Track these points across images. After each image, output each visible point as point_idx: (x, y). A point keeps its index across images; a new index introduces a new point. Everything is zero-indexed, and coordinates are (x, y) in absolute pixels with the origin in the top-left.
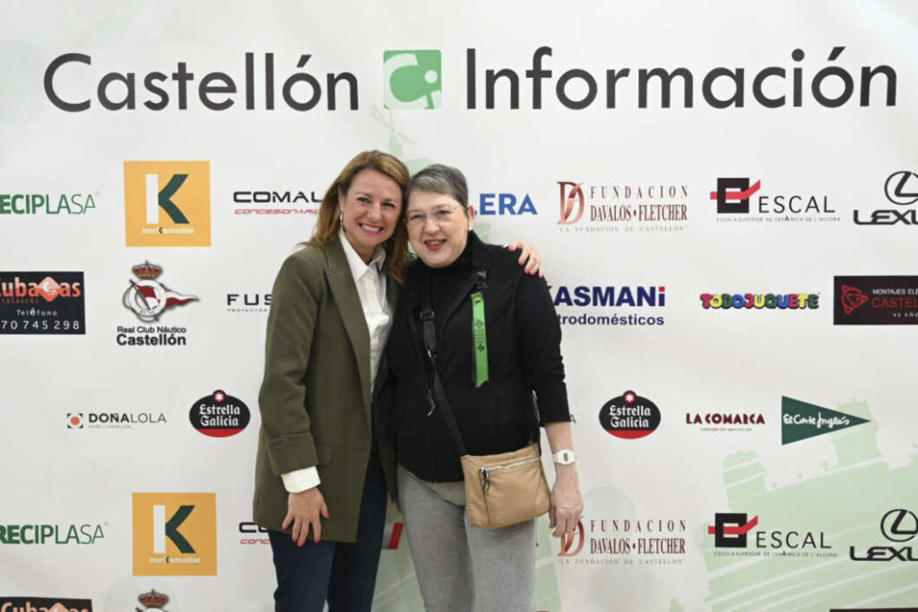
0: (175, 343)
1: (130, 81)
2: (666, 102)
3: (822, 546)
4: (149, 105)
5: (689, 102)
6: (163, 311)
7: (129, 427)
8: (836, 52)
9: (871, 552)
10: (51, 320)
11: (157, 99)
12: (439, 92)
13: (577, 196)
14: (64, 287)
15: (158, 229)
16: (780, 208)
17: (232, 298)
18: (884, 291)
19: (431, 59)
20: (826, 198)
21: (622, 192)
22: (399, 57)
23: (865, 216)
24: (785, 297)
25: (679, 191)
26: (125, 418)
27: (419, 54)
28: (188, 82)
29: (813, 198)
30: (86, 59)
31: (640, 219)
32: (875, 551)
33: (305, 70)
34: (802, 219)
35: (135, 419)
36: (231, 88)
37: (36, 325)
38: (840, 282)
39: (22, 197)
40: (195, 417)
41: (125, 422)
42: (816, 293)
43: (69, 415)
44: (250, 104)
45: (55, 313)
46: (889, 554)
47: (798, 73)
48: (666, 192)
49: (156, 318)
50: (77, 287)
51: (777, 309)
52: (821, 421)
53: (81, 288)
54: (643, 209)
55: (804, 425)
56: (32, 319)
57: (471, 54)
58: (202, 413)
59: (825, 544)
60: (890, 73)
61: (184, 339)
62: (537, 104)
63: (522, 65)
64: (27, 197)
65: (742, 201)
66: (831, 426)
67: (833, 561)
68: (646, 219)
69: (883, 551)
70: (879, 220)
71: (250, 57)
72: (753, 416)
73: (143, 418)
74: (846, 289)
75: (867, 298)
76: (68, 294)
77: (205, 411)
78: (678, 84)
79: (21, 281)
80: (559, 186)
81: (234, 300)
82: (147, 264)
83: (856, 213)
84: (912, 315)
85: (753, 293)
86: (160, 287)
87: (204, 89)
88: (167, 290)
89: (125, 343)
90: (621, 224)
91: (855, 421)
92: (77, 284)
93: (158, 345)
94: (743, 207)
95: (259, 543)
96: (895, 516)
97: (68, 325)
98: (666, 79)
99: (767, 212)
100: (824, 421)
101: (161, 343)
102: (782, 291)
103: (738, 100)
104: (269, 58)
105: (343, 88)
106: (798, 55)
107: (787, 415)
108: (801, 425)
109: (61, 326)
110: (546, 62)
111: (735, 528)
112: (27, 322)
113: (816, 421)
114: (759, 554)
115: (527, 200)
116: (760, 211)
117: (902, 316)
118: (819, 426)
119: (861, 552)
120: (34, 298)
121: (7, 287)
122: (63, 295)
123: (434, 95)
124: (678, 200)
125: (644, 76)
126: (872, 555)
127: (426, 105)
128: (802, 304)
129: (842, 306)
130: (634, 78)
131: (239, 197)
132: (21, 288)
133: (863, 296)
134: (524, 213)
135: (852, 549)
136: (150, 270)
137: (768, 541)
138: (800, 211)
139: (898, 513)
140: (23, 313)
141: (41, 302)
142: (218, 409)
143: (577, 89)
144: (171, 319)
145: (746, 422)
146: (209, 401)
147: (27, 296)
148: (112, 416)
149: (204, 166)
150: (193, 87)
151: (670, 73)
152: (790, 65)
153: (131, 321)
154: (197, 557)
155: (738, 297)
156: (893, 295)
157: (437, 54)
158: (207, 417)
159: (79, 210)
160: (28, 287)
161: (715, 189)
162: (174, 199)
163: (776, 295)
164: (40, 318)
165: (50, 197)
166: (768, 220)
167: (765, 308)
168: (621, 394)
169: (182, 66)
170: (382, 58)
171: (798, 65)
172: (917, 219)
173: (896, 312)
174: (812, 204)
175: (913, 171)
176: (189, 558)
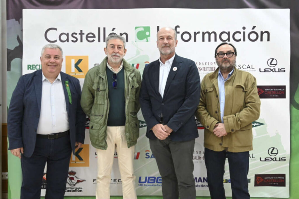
1: (67, 35)
2: (209, 40)
3: (252, 158)
4: (73, 41)
5: (216, 40)
8: (254, 27)
11: (75, 40)
12: (149, 37)
15: (74, 74)
16: (240, 68)
18: (268, 90)
19: (147, 29)
20: (252, 65)
21: (198, 64)
22: (139, 28)
23: (262, 70)
25: (213, 63)
27: (144, 27)
28: (83, 35)
29: (249, 65)
30: (56, 29)
31: (203, 71)
32: (267, 159)
36: (94, 37)
39: (38, 65)
44: (99, 41)
46: (270, 159)
47: (244, 33)
48: (210, 64)
54: (204, 68)
57: (158, 27)
59: (253, 157)
60: (268, 33)
64: (40, 65)
66: (255, 126)
67: (255, 161)
68: (205, 71)
70: (266, 71)
71: (99, 29)
75: (263, 92)
78: (213, 36)
83: (260, 69)
84: (275, 96)
87: (87, 37)
91: (261, 124)
98: (210, 34)
103: (229, 39)
104: (104, 29)
105: (124, 36)
106: (244, 28)
110: (178, 30)
117: (273, 96)
119: (263, 159)
123: (148, 38)
124: (213, 66)
125: (204, 34)
126: (266, 160)
127: (146, 41)
130: (201, 34)
131: (96, 65)
133: (262, 91)
135: (260, 158)
138: (245, 68)
139: (272, 149)
143: (186, 37)
149: (87, 57)
150: (84, 37)
151: (210, 32)
152: (242, 31)
154: (84, 162)
156: (269, 91)
157: (149, 27)
158: (87, 124)
162: (79, 66)
169: (81, 31)
170: (134, 29)
171: (244, 31)
172: (276, 71)
173: (271, 95)
174: (249, 67)
175: (274, 58)
176: (81, 162)
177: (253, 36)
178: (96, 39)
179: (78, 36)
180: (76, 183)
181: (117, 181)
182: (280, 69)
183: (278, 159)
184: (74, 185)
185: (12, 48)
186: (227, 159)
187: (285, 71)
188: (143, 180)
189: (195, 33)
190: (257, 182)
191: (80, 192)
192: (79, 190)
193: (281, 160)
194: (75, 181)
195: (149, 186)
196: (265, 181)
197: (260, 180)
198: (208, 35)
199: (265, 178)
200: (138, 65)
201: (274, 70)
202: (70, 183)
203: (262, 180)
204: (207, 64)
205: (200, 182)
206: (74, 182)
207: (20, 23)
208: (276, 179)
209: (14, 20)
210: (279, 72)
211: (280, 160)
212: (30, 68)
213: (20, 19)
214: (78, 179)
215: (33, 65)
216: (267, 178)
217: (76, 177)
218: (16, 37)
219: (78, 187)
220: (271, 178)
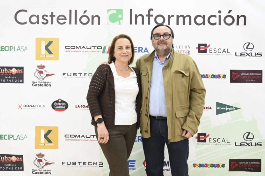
0: (48, 86)
1: (38, 17)
2: (184, 24)
4: (43, 23)
5: (190, 24)
6: (45, 77)
7: (35, 108)
8: (230, 11)
9: (241, 144)
10: (14, 80)
11: (45, 22)
12: (122, 20)
14: (18, 71)
16: (215, 52)
17: (64, 74)
18: (244, 74)
19: (120, 12)
20: (228, 49)
22: (111, 11)
24: (217, 75)
25: (188, 47)
26: (34, 106)
27: (117, 10)
28: (54, 17)
29: (224, 49)
30: (26, 11)
32: (242, 144)
33: (85, 14)
34: (221, 55)
35: (36, 106)
36: (65, 19)
37: (10, 81)
38: (232, 71)
39: (7, 47)
40: (53, 106)
41: (33, 107)
42: (225, 74)
43: (18, 105)
44: (70, 23)
45: (15, 78)
46: (246, 144)
47: (220, 16)
48: (184, 47)
49: (43, 79)
50: (22, 71)
51: (215, 78)
52: (227, 109)
53: (23, 71)
54: (178, 51)
55: (223, 110)
56: (9, 79)
57: (131, 10)
58: (55, 105)
59: (228, 142)
60: (245, 17)
61: (50, 85)
62: (149, 23)
63: (145, 13)
64: (9, 47)
65: (205, 50)
66: (230, 110)
67: (230, 146)
69: (243, 144)
70: (242, 55)
71: (71, 11)
72: (208, 107)
73: (39, 106)
74: (233, 73)
75: (239, 76)
76: (19, 73)
77: (56, 104)
78: (187, 19)
79: (6, 69)
81: (64, 75)
82: (41, 65)
83: (236, 53)
84: (251, 80)
85: (208, 74)
86: (45, 71)
87: (58, 19)
88: (46, 72)
89: (34, 86)
91: (236, 109)
92: (22, 70)
93: (43, 87)
94: (205, 51)
95: (70, 140)
96: (247, 134)
97: (19, 81)
98: (184, 18)
99: (212, 53)
100: (228, 109)
101: (44, 86)
102: (216, 73)
103: (204, 23)
104: (76, 11)
105: (96, 19)
106: (220, 12)
107: (218, 107)
108: (221, 110)
109: (17, 81)
110: (152, 13)
111: (203, 137)
112: (8, 80)
113: (226, 109)
114: (210, 144)
115: (146, 49)
116: (210, 52)
117: (249, 80)
118: (226, 110)
120: (10, 74)
121: (3, 70)
122: (18, 73)
124: (187, 49)
125: (178, 17)
126: (241, 145)
127: (118, 23)
128: (221, 77)
129: (232, 78)
130: (175, 17)
131: (67, 47)
132: (6, 71)
133: (238, 75)
134: (145, 52)
135: (235, 143)
136: (42, 66)
137: (212, 141)
138: (221, 52)
140: (7, 78)
141: (12, 75)
142: (60, 104)
144: (47, 79)
145: (206, 109)
146: (57, 102)
147: (8, 73)
148: (30, 105)
149: (57, 39)
150: (55, 19)
151: (185, 16)
152: (218, 15)
153: (36, 80)
154: (53, 144)
155: (204, 75)
156: (246, 75)
157: (121, 10)
158: (56, 106)
159: (23, 50)
160: (8, 71)
161: (197, 46)
162: (49, 48)
163: (214, 75)
164: (11, 79)
165: (15, 47)
166: (212, 55)
167: (211, 78)
169: (52, 13)
171: (220, 14)
172: (252, 55)
173: (247, 80)
174: (224, 51)
175: (251, 43)
176: (50, 144)
180: (44, 166)
181: (87, 164)
182: (256, 53)
183: (253, 144)
184: (43, 167)
187: (261, 55)
190: (232, 167)
191: (48, 174)
192: (47, 172)
193: (257, 145)
194: (43, 163)
196: (240, 165)
197: (234, 165)
199: (240, 163)
201: (250, 54)
202: (38, 165)
203: (237, 165)
204: (181, 47)
206: (42, 165)
208: (251, 164)
210: (255, 56)
211: (255, 146)
214: (47, 162)
215: (2, 47)
216: (242, 163)
217: (44, 159)
219: (46, 170)
220: (246, 163)
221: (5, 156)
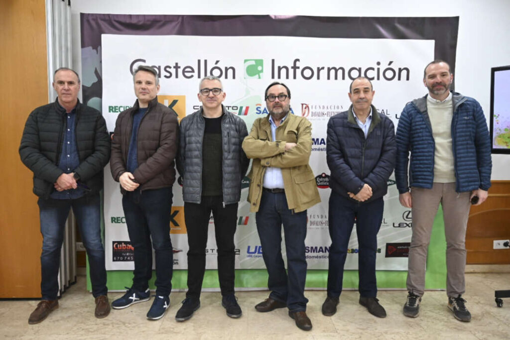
1: (159, 68)
2: (336, 78)
3: (384, 223)
4: (166, 77)
5: (343, 78)
8: (391, 63)
11: (168, 75)
13: (307, 109)
19: (260, 62)
20: (387, 110)
21: (322, 108)
22: (249, 61)
25: (340, 107)
27: (256, 61)
28: (179, 69)
29: (383, 110)
30: (144, 61)
31: (328, 116)
33: (217, 65)
36: (193, 71)
39: (122, 107)
40: (179, 181)
44: (199, 77)
46: (405, 225)
47: (378, 69)
48: (336, 108)
54: (329, 112)
57: (273, 61)
60: (408, 70)
62: (295, 77)
63: (290, 65)
64: (124, 107)
66: (388, 184)
67: (387, 228)
69: (403, 224)
71: (199, 61)
78: (340, 72)
80: (301, 105)
83: (396, 115)
87: (184, 72)
90: (321, 118)
96: (407, 213)
98: (336, 70)
103: (359, 77)
104: (206, 61)
105: (230, 72)
106: (379, 64)
110: (298, 64)
123: (261, 74)
124: (340, 109)
126: (400, 225)
127: (258, 77)
130: (326, 70)
131: (195, 108)
135: (394, 224)
143: (308, 73)
149: (183, 97)
150: (180, 71)
151: (337, 68)
152: (376, 67)
154: (180, 228)
157: (262, 61)
162: (174, 108)
168: (320, 174)
169: (177, 64)
170: (243, 62)
171: (379, 67)
174: (383, 112)
176: (177, 228)
177: (389, 74)
178: (196, 74)
179: (173, 71)
185: (89, 85)
186: (355, 224)
188: (252, 250)
189: (318, 68)
190: (389, 252)
191: (175, 264)
195: (259, 258)
196: (398, 250)
197: (392, 249)
198: (335, 72)
199: (399, 247)
200: (247, 108)
203: (394, 250)
204: (333, 108)
205: (321, 253)
207: (99, 52)
209: (91, 48)
212: (112, 110)
213: (98, 47)
214: (173, 249)
215: (115, 107)
216: (401, 247)
218: (94, 71)
220: (406, 247)
221: (123, 244)
